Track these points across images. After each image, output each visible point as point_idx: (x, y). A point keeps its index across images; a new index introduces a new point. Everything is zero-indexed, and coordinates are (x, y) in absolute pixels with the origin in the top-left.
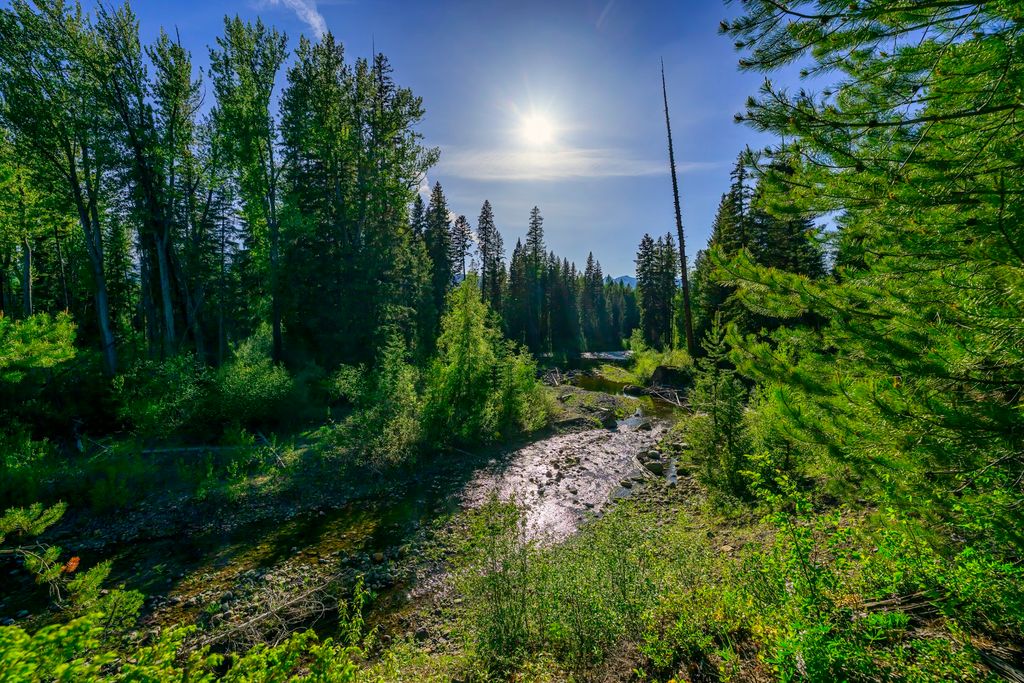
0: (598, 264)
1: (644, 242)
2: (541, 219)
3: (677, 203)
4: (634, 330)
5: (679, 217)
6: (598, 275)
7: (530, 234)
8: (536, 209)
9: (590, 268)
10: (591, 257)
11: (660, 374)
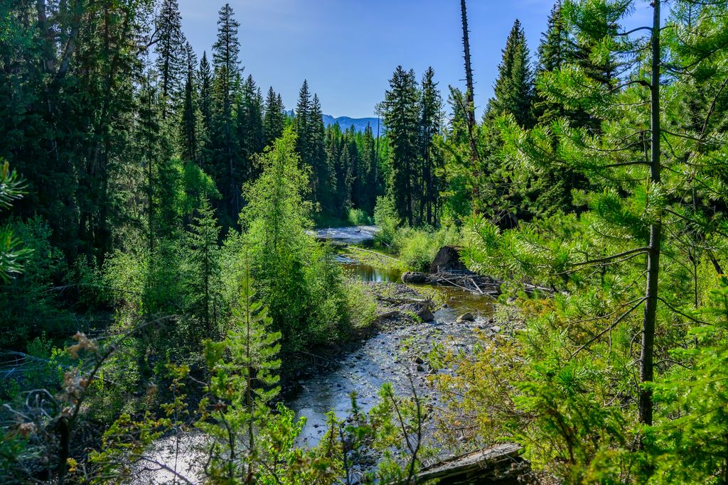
0: (316, 100)
1: (396, 76)
2: (236, 25)
3: (466, 39)
4: (379, 199)
5: (467, 58)
6: (316, 116)
7: (218, 46)
8: (227, 8)
9: (304, 104)
10: (305, 87)
11: (446, 257)
